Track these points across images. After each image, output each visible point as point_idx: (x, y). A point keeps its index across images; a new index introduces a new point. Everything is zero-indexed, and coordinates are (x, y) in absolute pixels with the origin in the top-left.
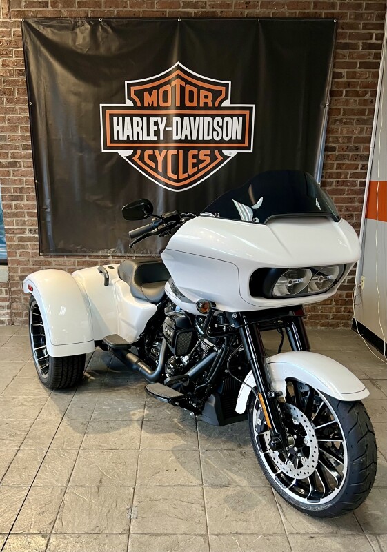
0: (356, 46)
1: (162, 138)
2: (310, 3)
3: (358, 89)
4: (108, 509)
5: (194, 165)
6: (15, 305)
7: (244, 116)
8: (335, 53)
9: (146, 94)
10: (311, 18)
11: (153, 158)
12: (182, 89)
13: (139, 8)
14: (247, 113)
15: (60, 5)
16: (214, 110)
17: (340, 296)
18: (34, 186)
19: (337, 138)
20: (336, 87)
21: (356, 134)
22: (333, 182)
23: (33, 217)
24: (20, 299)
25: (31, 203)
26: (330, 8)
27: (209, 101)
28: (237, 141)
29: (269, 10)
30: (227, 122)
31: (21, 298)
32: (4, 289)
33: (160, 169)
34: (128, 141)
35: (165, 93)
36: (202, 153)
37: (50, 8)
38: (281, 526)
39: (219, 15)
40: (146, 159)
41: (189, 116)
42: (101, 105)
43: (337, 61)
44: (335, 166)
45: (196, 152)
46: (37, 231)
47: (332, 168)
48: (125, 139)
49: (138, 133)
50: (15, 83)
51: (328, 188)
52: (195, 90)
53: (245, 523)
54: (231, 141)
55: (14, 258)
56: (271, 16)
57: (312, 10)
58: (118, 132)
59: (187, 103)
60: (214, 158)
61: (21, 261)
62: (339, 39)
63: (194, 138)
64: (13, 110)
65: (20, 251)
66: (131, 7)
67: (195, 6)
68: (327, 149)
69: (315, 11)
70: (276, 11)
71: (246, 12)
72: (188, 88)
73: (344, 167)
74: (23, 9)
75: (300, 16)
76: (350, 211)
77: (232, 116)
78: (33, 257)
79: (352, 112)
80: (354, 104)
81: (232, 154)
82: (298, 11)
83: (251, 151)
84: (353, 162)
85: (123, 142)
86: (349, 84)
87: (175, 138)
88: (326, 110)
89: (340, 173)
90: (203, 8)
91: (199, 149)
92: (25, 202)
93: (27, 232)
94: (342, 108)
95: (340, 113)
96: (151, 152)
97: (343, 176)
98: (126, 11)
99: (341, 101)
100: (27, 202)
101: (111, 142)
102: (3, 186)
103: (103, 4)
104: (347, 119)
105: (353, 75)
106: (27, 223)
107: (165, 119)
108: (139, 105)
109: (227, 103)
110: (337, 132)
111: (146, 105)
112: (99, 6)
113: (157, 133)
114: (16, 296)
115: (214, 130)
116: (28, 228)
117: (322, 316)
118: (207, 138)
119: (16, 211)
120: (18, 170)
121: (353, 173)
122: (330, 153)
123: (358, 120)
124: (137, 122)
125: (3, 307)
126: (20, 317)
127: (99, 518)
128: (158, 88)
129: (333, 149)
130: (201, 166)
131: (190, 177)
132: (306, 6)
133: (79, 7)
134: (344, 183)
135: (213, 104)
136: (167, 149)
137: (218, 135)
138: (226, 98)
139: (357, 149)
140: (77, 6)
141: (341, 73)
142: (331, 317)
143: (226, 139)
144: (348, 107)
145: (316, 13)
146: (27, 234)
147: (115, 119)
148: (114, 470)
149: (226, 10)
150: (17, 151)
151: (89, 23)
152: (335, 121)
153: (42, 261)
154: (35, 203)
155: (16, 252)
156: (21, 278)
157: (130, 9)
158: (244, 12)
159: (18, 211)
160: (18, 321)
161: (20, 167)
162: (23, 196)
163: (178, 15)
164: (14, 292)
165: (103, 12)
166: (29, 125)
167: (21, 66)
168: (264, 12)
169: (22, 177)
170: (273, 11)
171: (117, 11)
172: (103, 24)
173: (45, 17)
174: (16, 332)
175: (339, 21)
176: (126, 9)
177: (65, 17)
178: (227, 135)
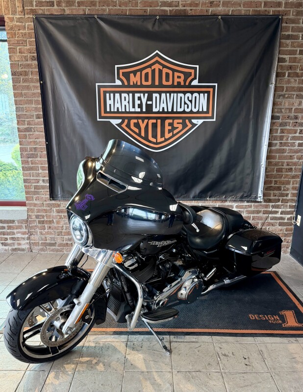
0: (297, 37)
1: (144, 110)
2: (261, 3)
3: (298, 71)
5: (170, 131)
6: (32, 237)
8: (280, 42)
9: (132, 75)
10: (261, 15)
11: (137, 125)
12: (160, 71)
13: (126, 7)
14: (211, 90)
15: (63, 5)
16: (185, 87)
17: (281, 230)
18: (45, 147)
19: (281, 109)
20: (281, 69)
21: (296, 106)
22: (277, 143)
23: (45, 170)
25: (43, 159)
26: (276, 7)
27: (181, 80)
28: (203, 112)
29: (229, 8)
30: (196, 97)
31: (37, 232)
32: (24, 225)
33: (143, 134)
34: (118, 112)
35: (147, 74)
36: (176, 121)
37: (56, 7)
39: (190, 12)
40: (132, 127)
41: (166, 92)
42: (97, 84)
43: (281, 48)
44: (279, 132)
46: (48, 181)
47: (277, 132)
48: (116, 110)
49: (125, 106)
50: (29, 66)
51: (273, 148)
52: (170, 72)
54: (198, 112)
55: (31, 202)
56: (230, 14)
57: (262, 8)
58: (110, 105)
59: (164, 83)
60: (185, 125)
61: (37, 204)
62: (283, 32)
63: (170, 110)
64: (28, 88)
65: (35, 196)
66: (120, 6)
67: (170, 5)
68: (273, 117)
69: (265, 9)
70: (234, 9)
71: (211, 9)
72: (165, 71)
73: (286, 131)
74: (35, 8)
75: (253, 14)
76: (290, 165)
77: (199, 93)
78: (46, 201)
79: (293, 89)
80: (295, 83)
81: (199, 122)
82: (251, 9)
83: (214, 120)
84: (293, 128)
85: (114, 112)
86: (291, 67)
87: (155, 110)
88: (272, 87)
89: (283, 136)
90: (176, 7)
91: (173, 118)
92: (39, 159)
93: (41, 182)
94: (285, 86)
95: (283, 90)
96: (136, 121)
97: (285, 138)
99: (285, 80)
100: (40, 159)
101: (105, 113)
102: (21, 146)
103: (97, 3)
104: (289, 94)
105: (294, 60)
106: (40, 175)
107: (146, 95)
108: (126, 83)
109: (195, 83)
110: (281, 104)
111: (132, 84)
112: (95, 5)
113: (140, 106)
114: (34, 230)
115: (185, 103)
116: (42, 178)
118: (179, 110)
120: (33, 134)
121: (293, 137)
122: (275, 121)
123: (297, 95)
124: (125, 97)
125: (24, 239)
126: (37, 246)
128: (141, 70)
129: (278, 118)
130: (175, 132)
131: (166, 140)
132: (258, 4)
133: (79, 6)
134: (286, 144)
135: (185, 83)
136: (149, 118)
137: (188, 108)
138: (195, 78)
139: (296, 118)
140: (77, 5)
141: (285, 59)
143: (195, 110)
144: (290, 85)
145: (266, 11)
146: (41, 183)
147: (108, 95)
149: (194, 8)
150: (32, 119)
151: (87, 19)
152: (280, 96)
153: (52, 204)
154: (47, 159)
155: (33, 197)
156: (37, 217)
157: (119, 7)
158: (209, 10)
159: (33, 165)
160: (36, 249)
161: (34, 132)
162: (37, 154)
163: (157, 13)
164: (32, 228)
165: (98, 10)
166: (40, 99)
167: (34, 53)
168: (225, 10)
169: (36, 140)
170: (232, 9)
171: (109, 9)
172: (98, 20)
173: (52, 15)
174: (33, 258)
175: (283, 17)
176: (116, 8)
177: (68, 15)
178: (195, 108)
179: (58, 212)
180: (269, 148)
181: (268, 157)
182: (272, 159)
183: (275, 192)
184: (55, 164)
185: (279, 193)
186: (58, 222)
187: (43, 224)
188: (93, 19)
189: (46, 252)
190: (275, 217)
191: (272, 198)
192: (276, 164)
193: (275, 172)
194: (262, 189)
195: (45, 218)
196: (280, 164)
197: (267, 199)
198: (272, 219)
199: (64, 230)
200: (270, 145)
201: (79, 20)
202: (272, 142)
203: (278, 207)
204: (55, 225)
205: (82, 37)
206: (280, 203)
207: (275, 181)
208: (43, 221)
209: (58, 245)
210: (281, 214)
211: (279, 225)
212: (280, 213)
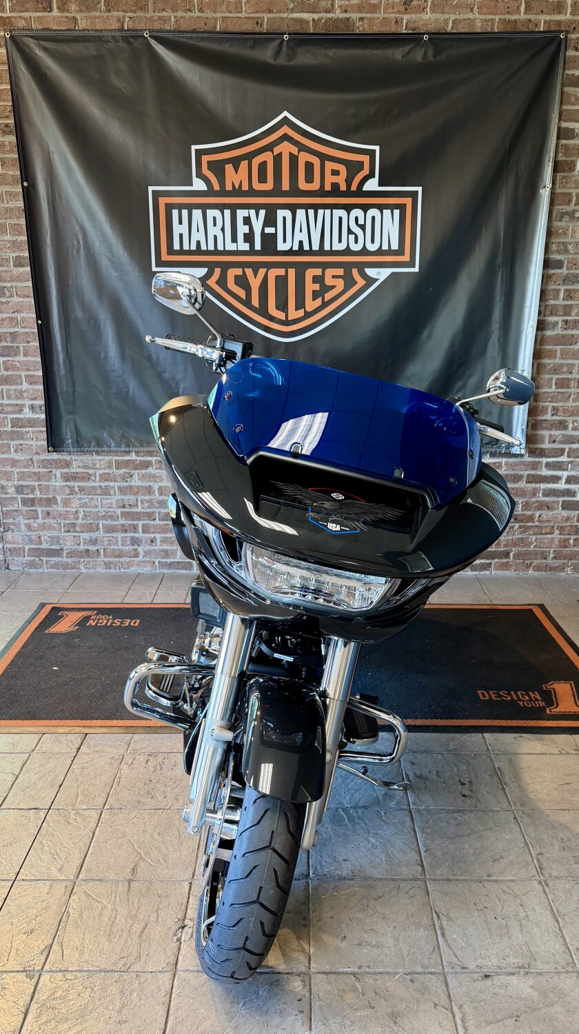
1: (258, 246)
2: (518, 3)
4: (143, 925)
5: (316, 295)
6: (9, 536)
7: (402, 208)
8: (562, 92)
9: (229, 168)
10: (521, 32)
11: (242, 281)
12: (294, 159)
13: (215, 12)
14: (408, 201)
15: (73, 7)
16: (349, 196)
17: (568, 519)
18: (36, 331)
19: (565, 244)
20: (566, 156)
22: (557, 323)
23: (36, 383)
24: (18, 526)
25: (32, 359)
26: (553, 12)
27: (341, 180)
28: (389, 252)
29: (446, 16)
30: (373, 218)
31: (20, 524)
33: (255, 302)
34: (199, 251)
35: (263, 166)
36: (330, 272)
37: (55, 12)
38: (436, 954)
39: (358, 24)
40: (231, 284)
41: (306, 207)
42: (151, 189)
43: (565, 107)
44: (562, 295)
45: (318, 272)
46: (43, 408)
47: (556, 297)
48: (194, 247)
49: (215, 237)
51: (549, 333)
52: (316, 161)
53: (375, 950)
54: (380, 252)
55: (5, 456)
56: (449, 29)
57: (522, 16)
58: (181, 235)
59: (303, 185)
60: (349, 283)
61: (18, 461)
62: (569, 69)
63: (316, 247)
65: (14, 443)
66: (201, 10)
67: (314, 8)
68: (547, 264)
69: (528, 17)
70: (458, 17)
71: (406, 18)
72: (304, 157)
73: (576, 295)
74: (8, 14)
75: (502, 29)
77: (381, 207)
78: (38, 453)
81: (381, 274)
82: (497, 18)
83: (416, 269)
85: (190, 252)
87: (281, 246)
88: (545, 194)
89: (571, 306)
90: (328, 11)
91: (324, 266)
92: (22, 358)
93: (26, 410)
94: (574, 192)
95: (570, 201)
96: (239, 271)
97: (575, 312)
98: (191, 17)
99: (574, 179)
100: (25, 359)
101: (168, 254)
103: (150, 5)
106: (25, 394)
107: (262, 213)
108: (217, 187)
109: (372, 185)
110: (565, 234)
111: (229, 187)
112: (143, 8)
113: (249, 238)
114: (11, 521)
115: (350, 232)
116: (28, 403)
117: (536, 553)
118: (337, 247)
119: (6, 373)
120: (8, 302)
122: (552, 271)
124: (215, 218)
126: (20, 555)
127: (126, 941)
128: (249, 157)
129: (559, 264)
130: (328, 296)
131: (308, 315)
132: (512, 7)
133: (109, 11)
134: (576, 325)
135: (349, 187)
136: (269, 265)
137: (356, 241)
138: (372, 175)
140: (103, 8)
141: (573, 130)
142: (552, 555)
143: (372, 247)
145: (530, 21)
146: (27, 414)
147: (175, 213)
148: (159, 849)
149: (368, 15)
150: (5, 268)
151: (126, 39)
152: (562, 215)
153: (55, 461)
154: (40, 359)
155: (9, 445)
156: (19, 489)
157: (198, 14)
158: (402, 19)
159: (9, 373)
160: (17, 563)
161: (11, 296)
162: (17, 347)
163: (284, 28)
164: (6, 514)
165: (151, 19)
166: (23, 221)
167: (7, 117)
168: (437, 20)
169: (15, 315)
170: (453, 17)
171: (175, 17)
172: (153, 42)
173: (47, 29)
174: (12, 583)
175: (569, 36)
176: (192, 14)
177: (84, 30)
178: (373, 241)
179: (67, 478)
180: (539, 333)
181: (537, 355)
182: (546, 357)
183: (553, 432)
184: (60, 370)
185: (563, 435)
186: (66, 503)
187: (33, 506)
188: (141, 39)
189: (41, 570)
190: (554, 490)
191: (546, 445)
192: (556, 370)
193: (554, 386)
194: (524, 427)
195: (39, 493)
196: (565, 369)
197: (536, 449)
198: (548, 493)
199: (80, 521)
200: (541, 326)
201: (108, 41)
202: (547, 318)
203: (560, 466)
204: (60, 508)
205: (116, 82)
206: (564, 458)
207: (554, 408)
208: (33, 499)
209: (68, 553)
210: (569, 481)
211: (563, 508)
212: (564, 481)
